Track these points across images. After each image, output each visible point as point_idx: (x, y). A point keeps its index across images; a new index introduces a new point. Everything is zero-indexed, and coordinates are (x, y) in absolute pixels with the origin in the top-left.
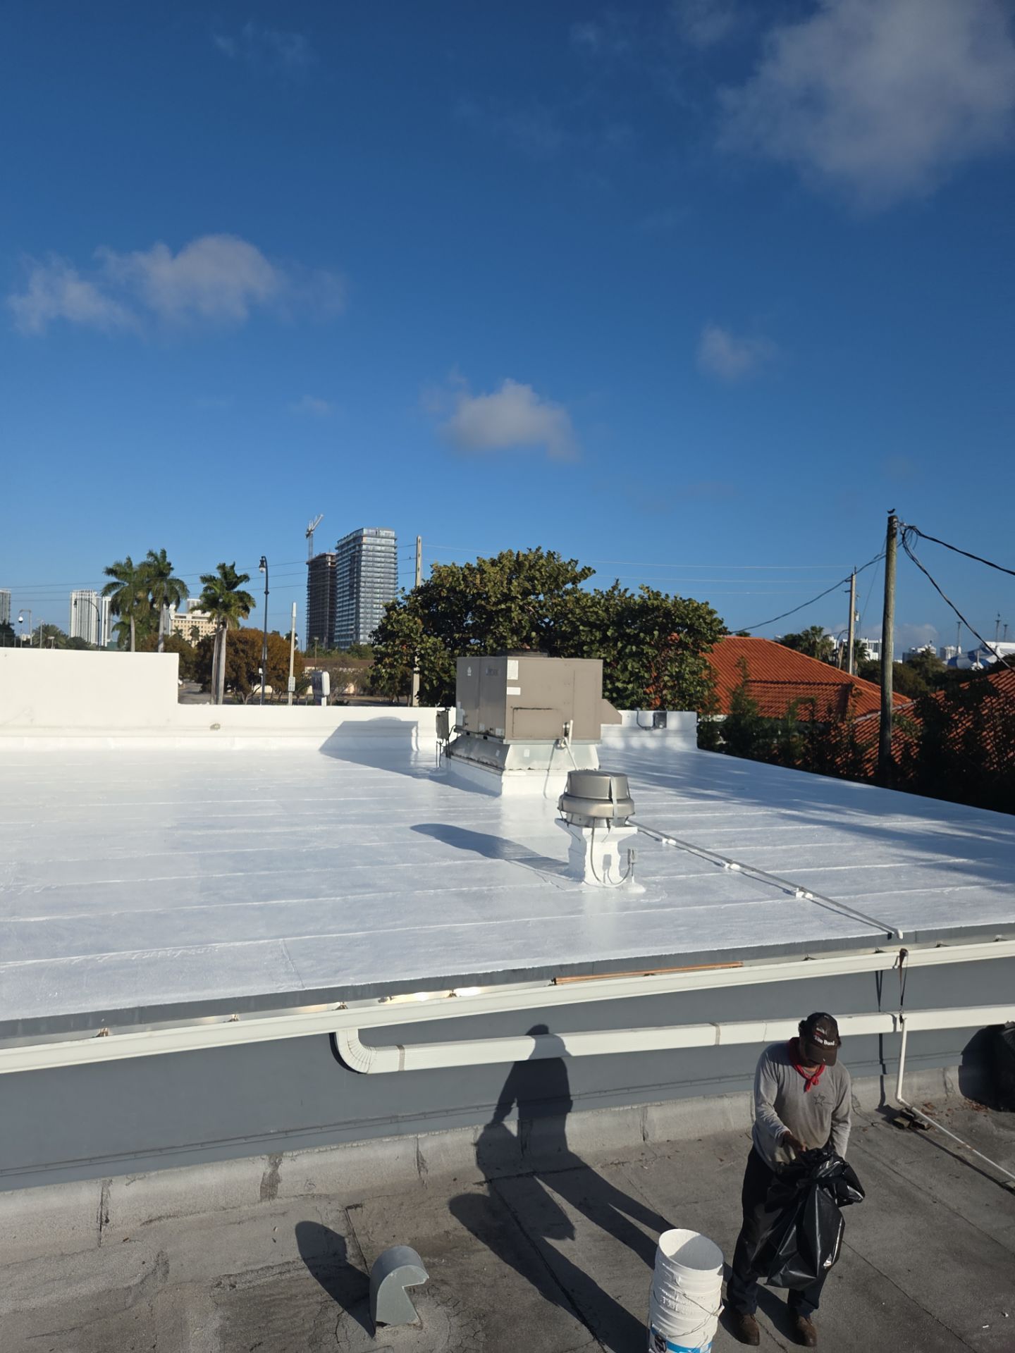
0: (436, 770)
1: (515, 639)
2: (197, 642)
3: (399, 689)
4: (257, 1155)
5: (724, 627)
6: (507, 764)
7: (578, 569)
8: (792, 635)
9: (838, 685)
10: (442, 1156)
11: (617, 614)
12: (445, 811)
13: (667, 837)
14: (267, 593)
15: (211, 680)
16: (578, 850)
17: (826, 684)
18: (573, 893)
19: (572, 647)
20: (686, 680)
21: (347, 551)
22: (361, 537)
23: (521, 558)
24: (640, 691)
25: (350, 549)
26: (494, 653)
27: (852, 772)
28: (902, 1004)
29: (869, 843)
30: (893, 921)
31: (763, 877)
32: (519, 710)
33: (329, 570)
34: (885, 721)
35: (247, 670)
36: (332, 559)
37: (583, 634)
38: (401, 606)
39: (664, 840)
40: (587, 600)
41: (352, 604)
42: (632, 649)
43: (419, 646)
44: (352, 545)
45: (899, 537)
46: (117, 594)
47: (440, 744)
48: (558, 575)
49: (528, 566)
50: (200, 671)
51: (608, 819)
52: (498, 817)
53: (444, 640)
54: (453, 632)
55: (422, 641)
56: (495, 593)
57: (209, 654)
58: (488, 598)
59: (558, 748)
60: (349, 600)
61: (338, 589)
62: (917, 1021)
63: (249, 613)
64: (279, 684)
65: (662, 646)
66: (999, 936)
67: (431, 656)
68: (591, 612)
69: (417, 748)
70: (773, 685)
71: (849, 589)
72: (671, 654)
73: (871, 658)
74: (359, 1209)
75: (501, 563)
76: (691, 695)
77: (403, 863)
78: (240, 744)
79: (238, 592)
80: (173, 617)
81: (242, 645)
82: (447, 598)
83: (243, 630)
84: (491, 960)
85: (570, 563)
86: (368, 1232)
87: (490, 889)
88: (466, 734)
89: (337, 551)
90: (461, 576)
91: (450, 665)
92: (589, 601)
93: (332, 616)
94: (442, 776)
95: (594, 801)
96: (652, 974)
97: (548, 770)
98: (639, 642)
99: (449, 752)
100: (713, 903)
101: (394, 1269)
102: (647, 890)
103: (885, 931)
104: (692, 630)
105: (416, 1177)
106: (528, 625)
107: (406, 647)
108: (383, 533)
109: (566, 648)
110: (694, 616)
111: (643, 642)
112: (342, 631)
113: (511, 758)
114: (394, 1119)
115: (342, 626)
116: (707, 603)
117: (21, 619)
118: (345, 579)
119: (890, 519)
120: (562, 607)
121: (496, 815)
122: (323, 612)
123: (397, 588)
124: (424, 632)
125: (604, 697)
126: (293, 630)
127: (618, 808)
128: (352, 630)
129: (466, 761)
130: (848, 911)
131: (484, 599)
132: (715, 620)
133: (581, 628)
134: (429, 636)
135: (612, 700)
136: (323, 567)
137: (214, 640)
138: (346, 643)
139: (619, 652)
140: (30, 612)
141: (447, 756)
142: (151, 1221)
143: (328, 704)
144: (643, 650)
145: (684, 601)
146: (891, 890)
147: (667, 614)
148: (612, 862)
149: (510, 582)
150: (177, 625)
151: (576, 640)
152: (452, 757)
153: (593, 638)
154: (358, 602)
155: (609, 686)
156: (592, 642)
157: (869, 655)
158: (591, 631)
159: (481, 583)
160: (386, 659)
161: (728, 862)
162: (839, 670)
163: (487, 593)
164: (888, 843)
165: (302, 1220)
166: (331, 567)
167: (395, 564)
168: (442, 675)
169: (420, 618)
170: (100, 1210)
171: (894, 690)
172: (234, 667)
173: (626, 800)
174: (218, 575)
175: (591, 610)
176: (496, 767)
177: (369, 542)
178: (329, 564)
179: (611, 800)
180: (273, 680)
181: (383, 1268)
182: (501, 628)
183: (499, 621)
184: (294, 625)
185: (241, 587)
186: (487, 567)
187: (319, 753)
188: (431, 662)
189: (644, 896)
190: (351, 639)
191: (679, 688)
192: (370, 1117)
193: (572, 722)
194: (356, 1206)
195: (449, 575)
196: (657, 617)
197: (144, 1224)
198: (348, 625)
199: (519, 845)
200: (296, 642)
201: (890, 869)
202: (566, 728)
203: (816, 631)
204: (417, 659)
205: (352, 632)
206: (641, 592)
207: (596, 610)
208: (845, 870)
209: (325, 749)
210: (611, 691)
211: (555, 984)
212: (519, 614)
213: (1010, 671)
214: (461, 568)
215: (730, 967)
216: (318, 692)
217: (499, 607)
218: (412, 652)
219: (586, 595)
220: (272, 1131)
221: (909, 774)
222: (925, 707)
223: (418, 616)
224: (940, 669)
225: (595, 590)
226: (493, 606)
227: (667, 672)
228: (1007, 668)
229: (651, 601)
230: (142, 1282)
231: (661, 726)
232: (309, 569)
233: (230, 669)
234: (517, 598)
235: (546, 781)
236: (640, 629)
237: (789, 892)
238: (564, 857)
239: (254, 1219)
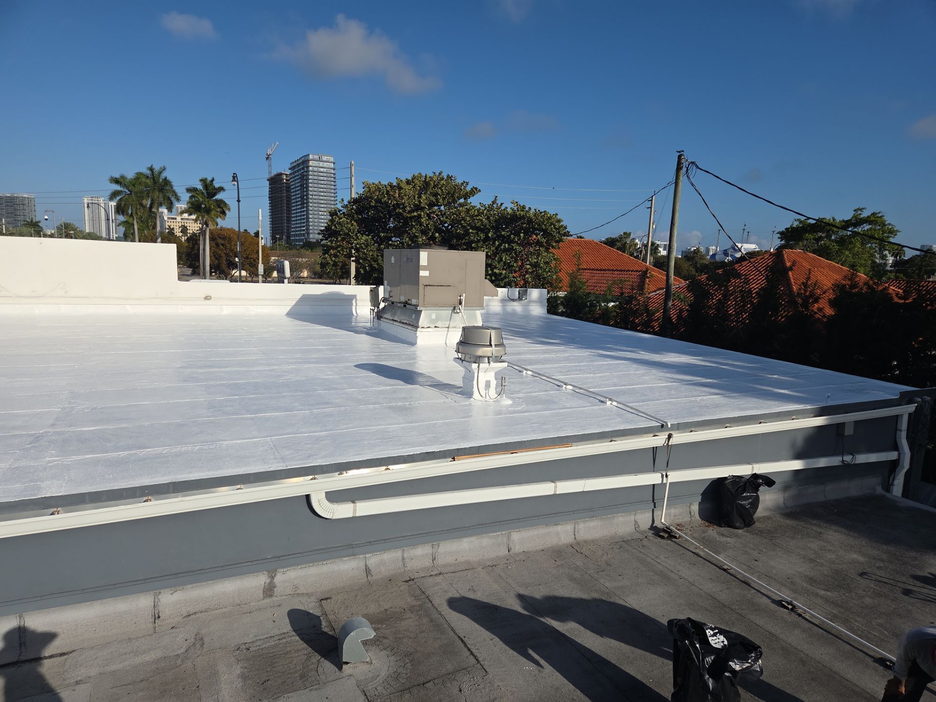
0: (371, 328)
1: (424, 238)
2: (186, 237)
3: (340, 274)
4: (259, 572)
5: (568, 231)
6: (421, 324)
7: (469, 188)
8: (611, 238)
9: (639, 272)
10: (382, 566)
11: (496, 221)
12: (378, 355)
13: (526, 370)
14: (239, 201)
15: (200, 265)
16: (469, 378)
17: (632, 271)
18: (466, 405)
19: (464, 244)
20: (541, 267)
21: (298, 171)
22: (308, 161)
23: (428, 179)
24: (510, 275)
25: (300, 170)
26: (409, 247)
27: (646, 328)
28: (667, 466)
29: (653, 371)
30: (666, 417)
31: (586, 393)
32: (428, 287)
33: (285, 185)
34: (668, 295)
35: (227, 258)
36: (286, 177)
37: (472, 235)
38: (341, 212)
39: (525, 372)
40: (475, 210)
41: (304, 211)
42: (505, 246)
43: (355, 242)
44: (302, 167)
45: (684, 169)
46: (121, 199)
47: (373, 310)
48: (454, 193)
49: (433, 185)
50: (190, 259)
51: (489, 358)
52: (414, 359)
53: (373, 238)
54: (379, 232)
55: (358, 238)
56: (409, 204)
57: (196, 246)
58: (404, 208)
59: (455, 313)
60: (301, 208)
61: (292, 200)
62: (676, 476)
63: (225, 216)
64: (252, 269)
65: (526, 244)
66: (727, 425)
67: (364, 249)
68: (477, 220)
69: (357, 314)
70: (597, 272)
71: (650, 206)
72: (532, 250)
73: (662, 254)
74: (329, 600)
75: (413, 182)
76: (544, 278)
77: (351, 388)
78: (227, 310)
79: (216, 200)
80: (166, 218)
81: (221, 240)
82: (375, 207)
83: (221, 229)
84: (412, 447)
85: (462, 184)
86: (335, 612)
87: (411, 404)
88: (391, 304)
89: (290, 171)
90: (385, 191)
91: (378, 256)
92: (476, 211)
93: (289, 220)
94: (374, 333)
95: (480, 346)
96: (516, 453)
97: (448, 328)
98: (510, 242)
99: (379, 316)
100: (555, 409)
101: (353, 631)
102: (513, 402)
103: (660, 423)
104: (546, 233)
105: (365, 580)
106: (433, 228)
107: (346, 242)
108: (325, 158)
109: (460, 245)
110: (547, 223)
111: (513, 241)
112: (297, 231)
113: (423, 320)
114: (350, 546)
115: (296, 227)
116: (557, 214)
117: (46, 217)
118: (297, 193)
119: (679, 157)
120: (457, 216)
121: (413, 357)
122: (282, 217)
123: (337, 200)
124: (359, 232)
125: (486, 278)
126: (260, 229)
127: (496, 350)
128: (304, 230)
129: (392, 322)
130: (638, 412)
131: (402, 208)
132: (562, 226)
133: (471, 231)
134: (362, 235)
135: (492, 281)
136: (279, 183)
137: (199, 236)
138: (300, 240)
139: (497, 249)
140: (53, 212)
141: (378, 319)
142: (189, 615)
143: (289, 283)
144: (513, 247)
145: (541, 213)
146: (665, 399)
147: (530, 221)
148: (491, 385)
149: (420, 197)
150: (169, 225)
151: (467, 239)
152: (382, 319)
153: (479, 238)
154: (308, 210)
155: (490, 272)
156: (478, 241)
157: (660, 252)
158: (477, 233)
159: (399, 197)
160: (332, 250)
161: (565, 384)
162: (641, 262)
163: (403, 204)
164: (665, 371)
165: (291, 608)
166: (286, 183)
167: (334, 182)
168: (373, 263)
169: (356, 221)
170: (153, 611)
171: (675, 275)
172: (216, 256)
173: (500, 345)
174: (200, 187)
175: (478, 218)
176: (413, 325)
177: (314, 165)
178: (285, 180)
179: (491, 345)
180: (247, 266)
181: (346, 631)
182: (414, 230)
183: (412, 225)
184: (260, 226)
185: (219, 197)
186: (402, 185)
187: (286, 316)
188: (364, 253)
189: (511, 406)
190: (304, 238)
191: (537, 272)
192: (334, 546)
193: (464, 295)
194: (327, 599)
195: (376, 190)
196: (523, 223)
197: (184, 617)
198: (301, 227)
199: (429, 376)
200: (262, 239)
201: (665, 387)
202: (460, 299)
203: (627, 235)
204: (353, 252)
205: (304, 232)
206: (512, 206)
207: (481, 218)
208: (638, 387)
209: (290, 314)
210: (491, 275)
211: (454, 460)
212: (427, 220)
213: (748, 261)
214: (385, 185)
215: (564, 447)
216: (280, 275)
217: (412, 214)
218: (350, 246)
219: (474, 207)
220: (269, 557)
221: (681, 329)
222: (694, 286)
223: (354, 220)
224: (705, 262)
225: (480, 203)
226: (408, 213)
227: (528, 263)
228: (747, 260)
229: (519, 212)
230: (186, 651)
231: (524, 299)
232: (270, 184)
233: (213, 258)
234: (426, 208)
235: (447, 334)
236: (511, 232)
237: (602, 402)
238: (459, 383)
239: (259, 609)
